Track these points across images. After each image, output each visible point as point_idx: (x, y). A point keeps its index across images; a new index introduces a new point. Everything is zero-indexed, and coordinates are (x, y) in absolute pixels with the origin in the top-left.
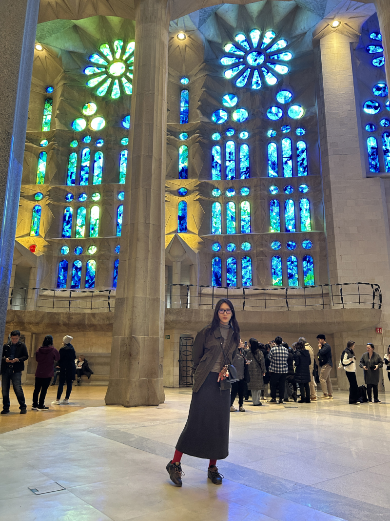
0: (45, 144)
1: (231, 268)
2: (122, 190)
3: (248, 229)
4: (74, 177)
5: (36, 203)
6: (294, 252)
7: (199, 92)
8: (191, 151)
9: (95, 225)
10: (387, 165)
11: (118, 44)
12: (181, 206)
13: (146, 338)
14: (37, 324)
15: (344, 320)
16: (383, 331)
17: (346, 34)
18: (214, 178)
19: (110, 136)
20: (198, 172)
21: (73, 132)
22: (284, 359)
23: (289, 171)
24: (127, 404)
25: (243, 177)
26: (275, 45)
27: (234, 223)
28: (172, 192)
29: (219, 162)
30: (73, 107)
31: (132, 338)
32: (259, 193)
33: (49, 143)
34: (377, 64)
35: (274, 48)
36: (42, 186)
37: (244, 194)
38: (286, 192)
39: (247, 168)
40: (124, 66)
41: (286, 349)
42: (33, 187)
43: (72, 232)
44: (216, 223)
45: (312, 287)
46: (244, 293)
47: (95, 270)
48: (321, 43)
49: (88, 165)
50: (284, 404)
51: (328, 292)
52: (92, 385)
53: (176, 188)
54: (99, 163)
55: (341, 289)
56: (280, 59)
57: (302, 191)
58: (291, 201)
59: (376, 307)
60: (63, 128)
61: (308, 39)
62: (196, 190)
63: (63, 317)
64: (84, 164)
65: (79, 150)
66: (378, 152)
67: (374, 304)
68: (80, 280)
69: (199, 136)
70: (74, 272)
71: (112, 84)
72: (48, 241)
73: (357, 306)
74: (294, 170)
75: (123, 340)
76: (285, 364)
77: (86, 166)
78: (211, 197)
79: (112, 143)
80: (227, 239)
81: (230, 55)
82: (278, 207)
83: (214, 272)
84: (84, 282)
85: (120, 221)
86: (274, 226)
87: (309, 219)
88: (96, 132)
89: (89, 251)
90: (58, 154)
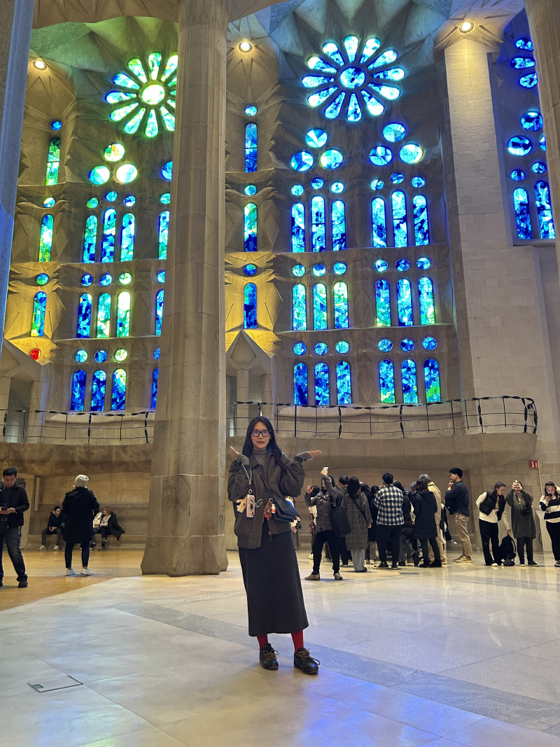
0: (51, 204)
1: (320, 379)
2: (163, 269)
3: (344, 322)
4: (93, 251)
5: (39, 289)
6: (412, 354)
7: (272, 126)
8: (261, 212)
9: (125, 319)
10: (543, 228)
11: (154, 58)
12: (249, 290)
13: (199, 478)
14: (43, 462)
15: (484, 451)
16: (539, 465)
17: (481, 40)
18: (296, 250)
19: (145, 190)
20: (272, 241)
21: (90, 185)
22: (397, 504)
23: (402, 239)
24: (173, 573)
25: (336, 248)
26: (381, 58)
27: (325, 314)
28: (235, 271)
29: (303, 227)
30: (90, 150)
31: (179, 478)
32: (360, 270)
33: (56, 202)
34: (526, 84)
35: (380, 62)
36: (47, 264)
37: (338, 272)
38: (399, 268)
39: (343, 235)
40: (164, 91)
41: (399, 490)
42: (35, 266)
43: (91, 330)
44: (298, 314)
45: (438, 403)
46: (340, 414)
47: (124, 384)
48: (446, 54)
49: (114, 234)
50: (399, 569)
51: (460, 411)
52: (122, 549)
53: (240, 265)
54: (130, 230)
55: (479, 407)
56: (387, 78)
57: (422, 267)
58: (406, 282)
59: (530, 430)
60: (76, 180)
61: (428, 48)
62: (270, 268)
63: (80, 452)
64: (107, 232)
65: (100, 213)
66: (530, 210)
67: (526, 426)
68: (103, 398)
69: (273, 190)
70: (95, 387)
71: (146, 116)
72: (57, 344)
73: (502, 430)
74: (410, 237)
75: (166, 481)
76: (399, 512)
77: (111, 235)
78: (290, 277)
79: (148, 200)
80: (314, 337)
81: (316, 73)
82: (387, 291)
83: (296, 384)
84: (110, 401)
85: (160, 312)
86: (383, 318)
87: (432, 307)
88: (124, 186)
89: (116, 356)
90: (69, 217)
